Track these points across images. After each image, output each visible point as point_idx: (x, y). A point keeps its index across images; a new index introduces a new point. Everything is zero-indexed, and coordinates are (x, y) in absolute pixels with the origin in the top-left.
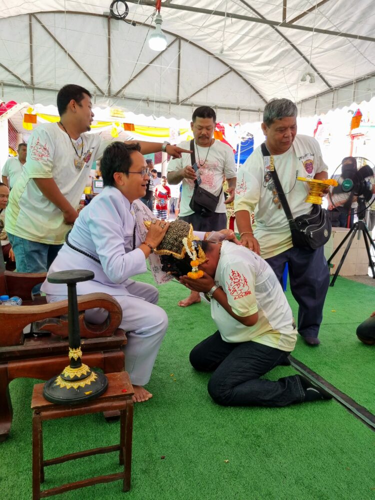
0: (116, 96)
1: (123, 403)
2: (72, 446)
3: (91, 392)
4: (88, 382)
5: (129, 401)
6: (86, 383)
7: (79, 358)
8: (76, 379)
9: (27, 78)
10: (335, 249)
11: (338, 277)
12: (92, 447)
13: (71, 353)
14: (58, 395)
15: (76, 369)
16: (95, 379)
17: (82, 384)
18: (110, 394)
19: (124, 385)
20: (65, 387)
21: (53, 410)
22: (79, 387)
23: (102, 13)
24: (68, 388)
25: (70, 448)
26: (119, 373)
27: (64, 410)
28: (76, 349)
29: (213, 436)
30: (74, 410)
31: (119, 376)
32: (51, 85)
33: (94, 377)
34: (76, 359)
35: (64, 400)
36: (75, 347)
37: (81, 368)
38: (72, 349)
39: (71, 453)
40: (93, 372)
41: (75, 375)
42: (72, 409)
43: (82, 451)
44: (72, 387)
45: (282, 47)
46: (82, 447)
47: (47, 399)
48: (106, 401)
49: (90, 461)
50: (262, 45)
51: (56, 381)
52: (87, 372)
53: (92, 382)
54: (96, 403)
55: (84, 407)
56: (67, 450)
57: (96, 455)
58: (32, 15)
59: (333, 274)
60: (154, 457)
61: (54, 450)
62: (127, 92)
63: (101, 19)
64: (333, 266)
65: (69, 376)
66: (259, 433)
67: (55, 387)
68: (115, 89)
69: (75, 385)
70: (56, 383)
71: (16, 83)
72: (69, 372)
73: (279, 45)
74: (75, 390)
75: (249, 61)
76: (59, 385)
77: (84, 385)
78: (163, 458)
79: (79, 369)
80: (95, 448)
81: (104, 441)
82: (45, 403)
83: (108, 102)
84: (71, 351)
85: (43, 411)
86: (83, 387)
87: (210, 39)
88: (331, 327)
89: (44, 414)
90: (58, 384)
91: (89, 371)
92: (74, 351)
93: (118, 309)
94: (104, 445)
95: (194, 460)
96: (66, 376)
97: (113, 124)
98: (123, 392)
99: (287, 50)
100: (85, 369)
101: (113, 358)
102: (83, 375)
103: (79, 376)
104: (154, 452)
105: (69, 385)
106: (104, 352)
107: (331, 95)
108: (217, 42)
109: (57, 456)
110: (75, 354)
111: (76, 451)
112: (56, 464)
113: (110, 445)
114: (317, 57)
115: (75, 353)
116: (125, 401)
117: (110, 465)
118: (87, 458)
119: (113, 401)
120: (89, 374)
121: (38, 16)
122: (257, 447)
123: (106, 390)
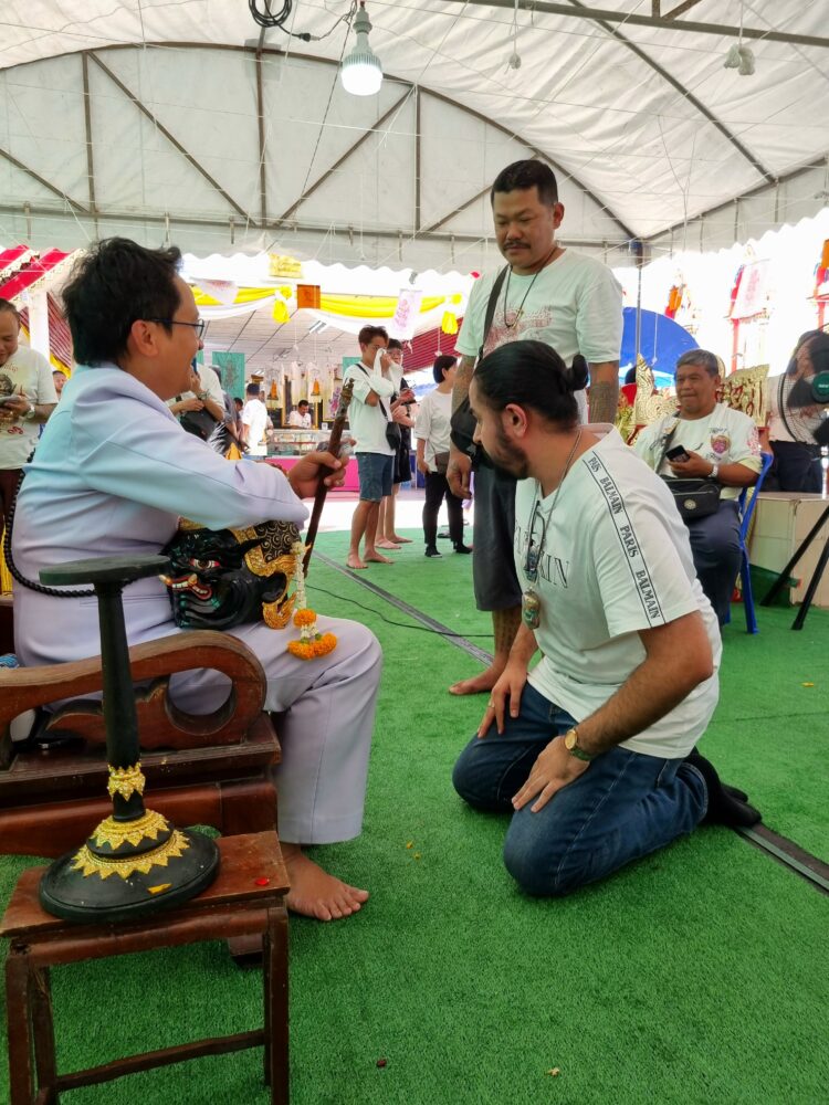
0: (277, 226)
1: (259, 916)
2: (144, 1034)
3: (167, 885)
4: (160, 858)
5: (275, 911)
6: (156, 862)
7: (135, 794)
8: (126, 853)
9: (81, 196)
10: (801, 543)
11: (810, 610)
12: (196, 1035)
13: (115, 780)
14: (78, 898)
15: (129, 824)
16: (182, 851)
17: (143, 865)
18: (225, 891)
19: (262, 867)
20: (96, 874)
21: (63, 937)
22: (135, 874)
23: (242, 44)
24: (103, 876)
25: (137, 1038)
26: (254, 835)
27: (95, 937)
28: (125, 768)
29: (517, 1003)
30: (121, 938)
31: (252, 842)
32: (133, 209)
33: (178, 844)
34: (127, 796)
35: (91, 911)
36: (124, 763)
37: (143, 820)
38: (117, 769)
39: (140, 1051)
40: (176, 832)
41: (126, 841)
42: (117, 934)
43: (168, 1045)
44: (115, 875)
45: (653, 90)
46: (168, 1036)
47: (48, 909)
48: (211, 912)
49: (188, 1073)
50: (607, 88)
51: (76, 858)
52: (160, 833)
53: (171, 859)
54: (184, 917)
55: (151, 929)
56: (130, 1044)
57: (205, 1057)
58: (87, 54)
59: (798, 604)
60: (358, 1061)
61: (94, 1045)
62: (303, 215)
63: (240, 57)
64: (797, 584)
65: (107, 845)
66: (639, 993)
67: (69, 875)
68: (276, 210)
69: (124, 869)
70: (74, 863)
71: (57, 204)
72: (110, 833)
73: (646, 85)
74: (123, 880)
75: (576, 129)
76: (81, 870)
77: (150, 866)
78: (382, 1065)
79: (137, 823)
80: (204, 1037)
81: (229, 1020)
82: (39, 920)
83: (261, 239)
84: (113, 775)
85: (35, 943)
86: (147, 872)
87: (485, 85)
88: (806, 721)
89: (38, 949)
90: (78, 866)
91: (167, 829)
92: (121, 774)
93: (255, 671)
94: (228, 1030)
95: (465, 1069)
96: (99, 843)
97: (277, 293)
98: (257, 884)
99: (664, 98)
100: (153, 823)
101: (246, 799)
102: (146, 839)
103: (135, 843)
104: (359, 1048)
105: (106, 869)
106: (223, 786)
107: (770, 196)
108: (501, 90)
109: (103, 1060)
110: (125, 783)
111: (153, 1046)
112: (96, 1083)
113: (242, 1031)
114: (734, 108)
115: (123, 780)
116: (265, 911)
117: (240, 1084)
118: (179, 1066)
119: (232, 910)
120: (164, 838)
121: (103, 57)
122: (637, 1033)
123: (212, 878)
